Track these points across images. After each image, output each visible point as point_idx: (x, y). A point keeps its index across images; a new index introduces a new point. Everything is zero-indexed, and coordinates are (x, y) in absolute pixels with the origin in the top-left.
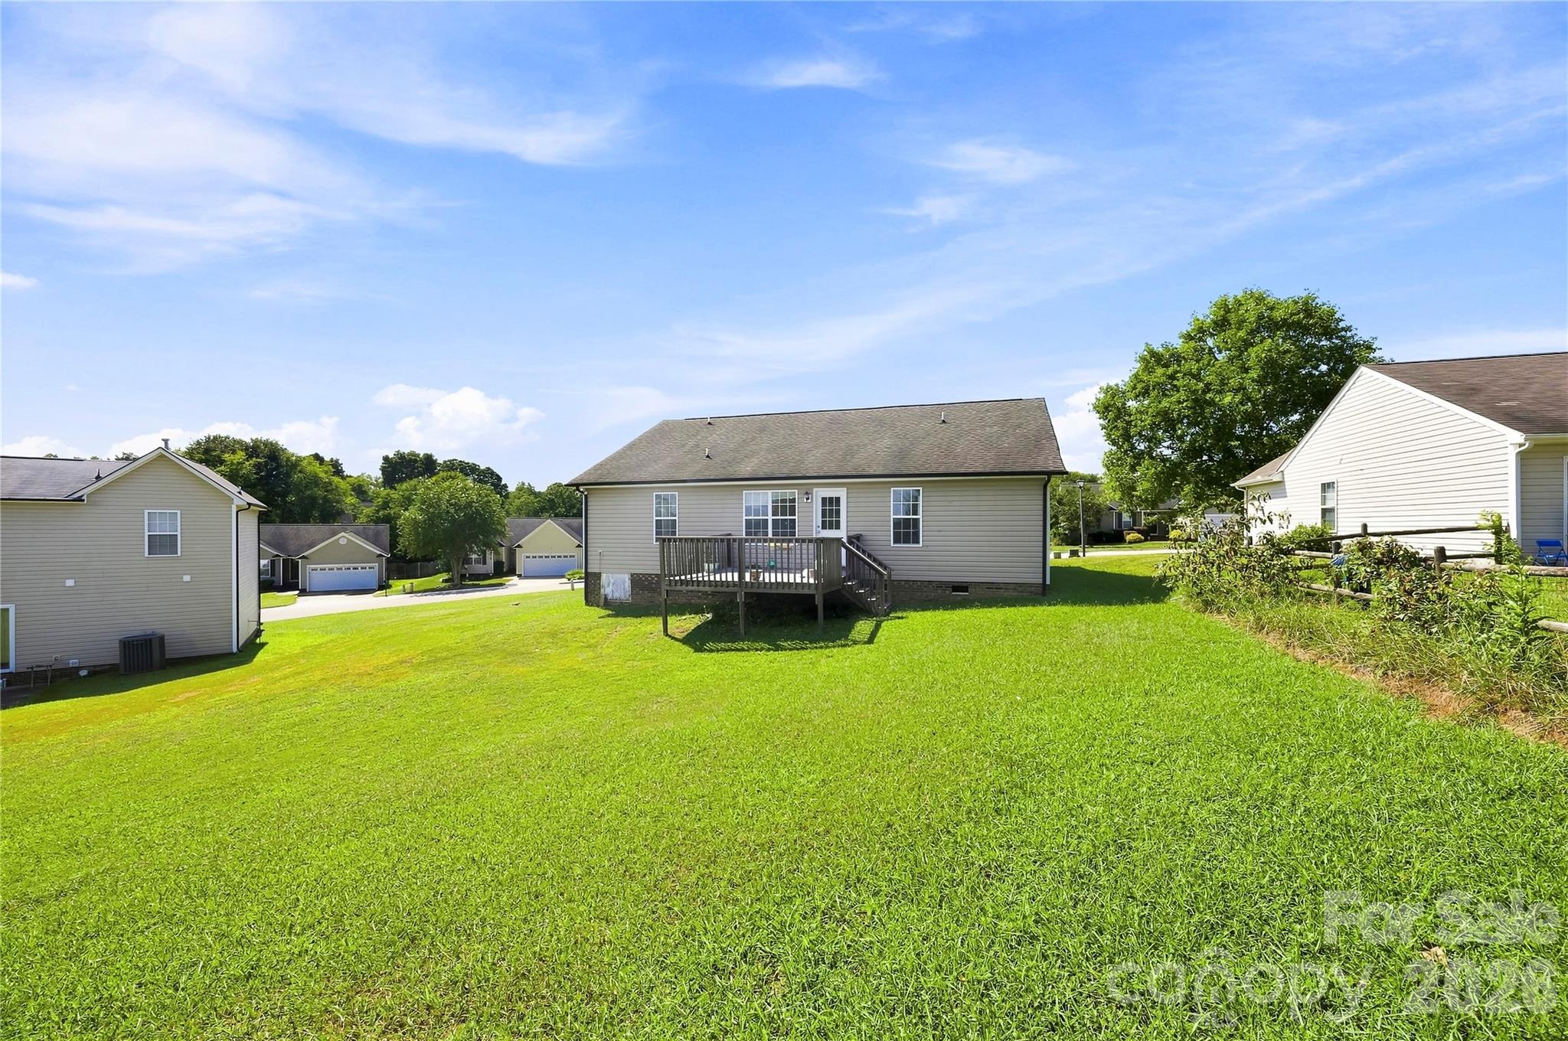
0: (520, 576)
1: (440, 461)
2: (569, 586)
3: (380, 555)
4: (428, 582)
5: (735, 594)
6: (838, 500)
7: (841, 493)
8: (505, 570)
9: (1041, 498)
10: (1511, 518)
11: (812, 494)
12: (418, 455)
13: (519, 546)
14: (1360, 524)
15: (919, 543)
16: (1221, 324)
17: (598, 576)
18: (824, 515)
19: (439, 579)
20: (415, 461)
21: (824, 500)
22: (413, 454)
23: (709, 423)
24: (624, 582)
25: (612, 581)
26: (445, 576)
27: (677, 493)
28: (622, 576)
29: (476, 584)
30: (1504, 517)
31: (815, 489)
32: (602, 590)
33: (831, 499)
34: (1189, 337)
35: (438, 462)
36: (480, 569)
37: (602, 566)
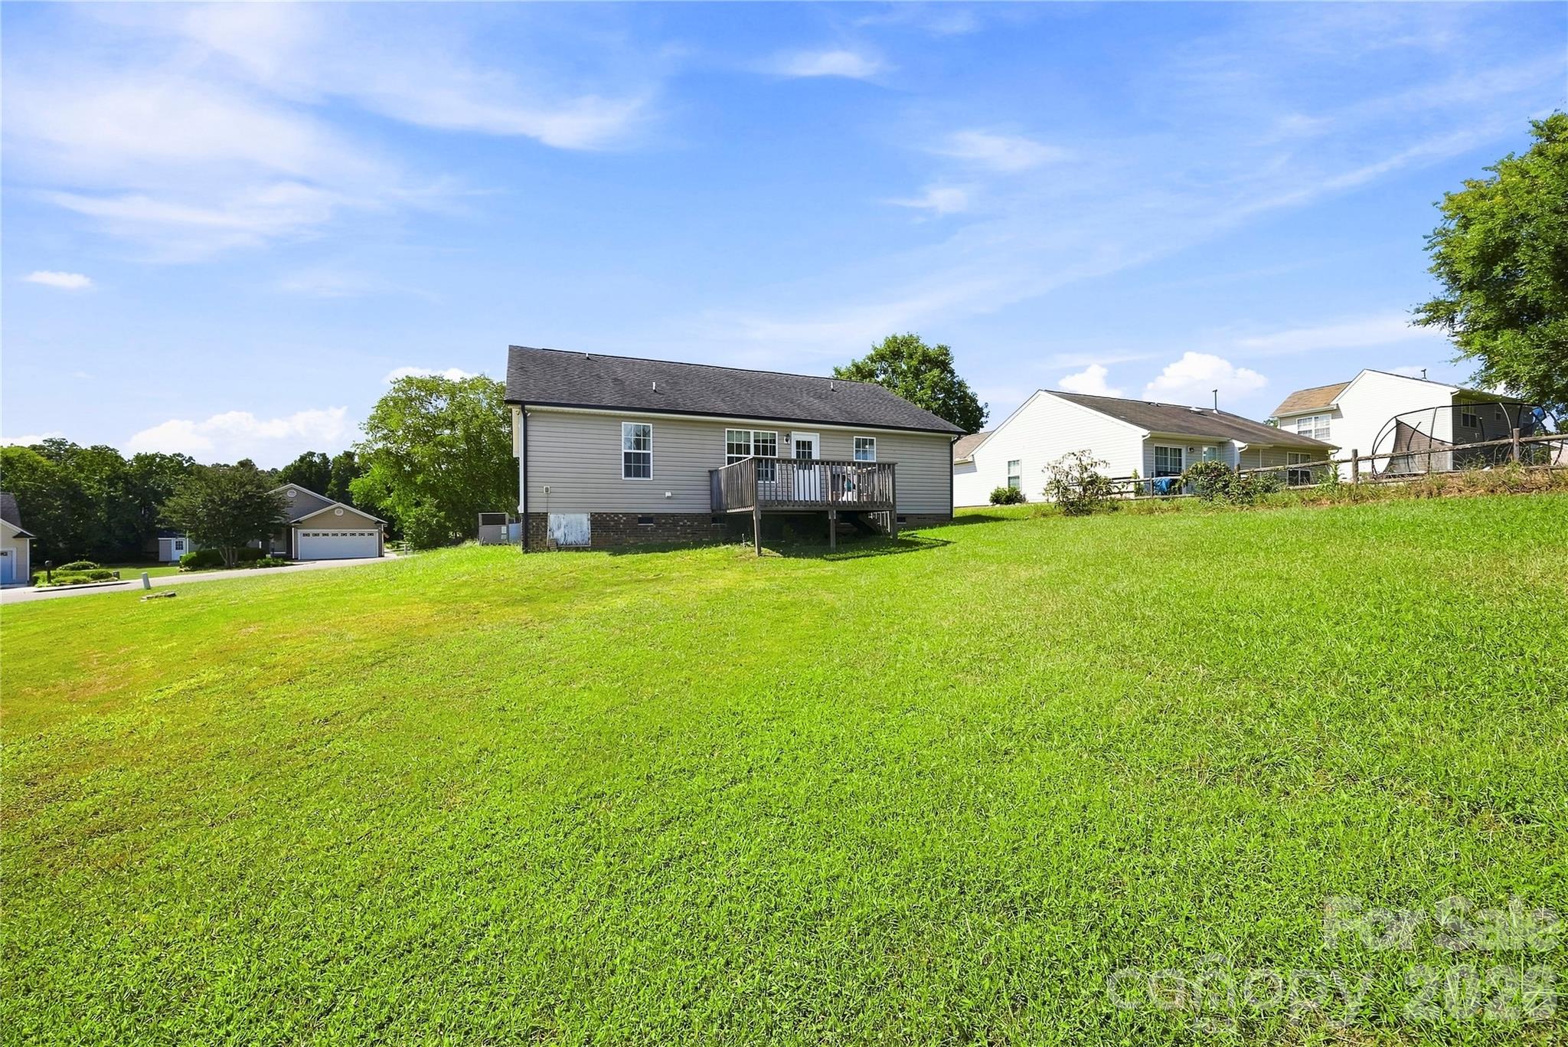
6: (810, 443)
7: (814, 439)
11: (791, 436)
16: (895, 352)
17: (544, 517)
18: (798, 457)
21: (799, 442)
23: (588, 358)
24: (581, 523)
25: (564, 523)
27: (651, 425)
28: (578, 516)
31: (793, 432)
32: (550, 533)
33: (804, 442)
37: (550, 505)
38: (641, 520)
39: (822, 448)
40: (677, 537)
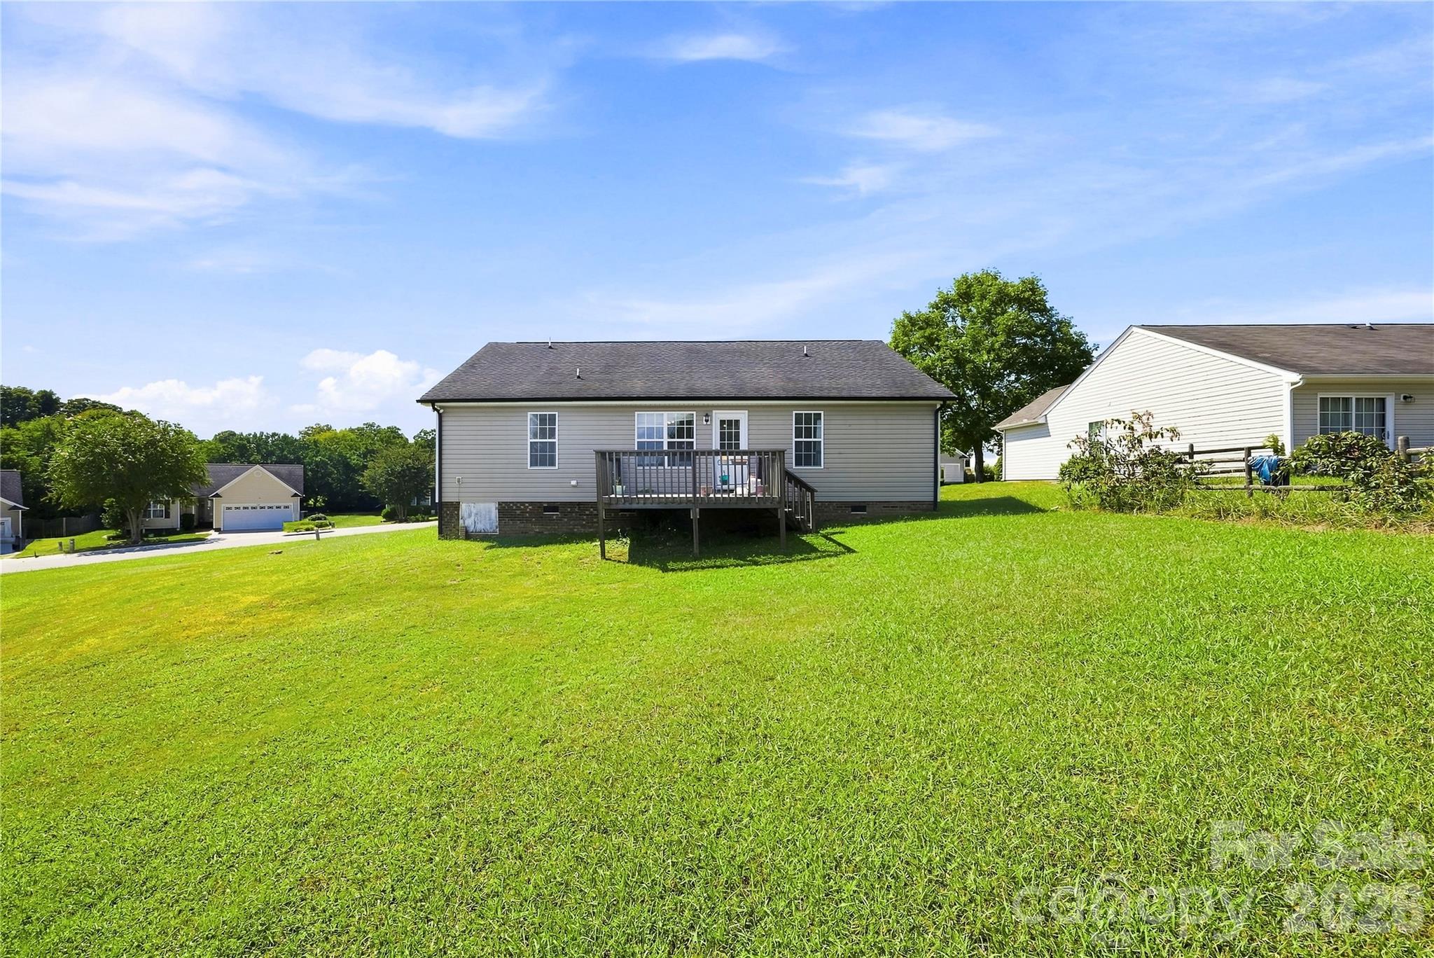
0: (218, 530)
1: (64, 400)
2: (314, 536)
3: (15, 508)
4: (86, 539)
5: (688, 510)
6: (737, 422)
7: (742, 416)
8: (195, 524)
9: (933, 422)
10: (1286, 440)
11: (712, 416)
12: (30, 392)
13: (217, 496)
14: (1188, 445)
15: (820, 465)
16: (965, 295)
17: (456, 506)
18: (722, 438)
19: (101, 537)
20: (26, 399)
21: (722, 422)
22: (24, 391)
23: (550, 347)
24: (490, 512)
25: (474, 511)
26: (112, 533)
27: (557, 413)
28: (487, 505)
29: (164, 540)
30: (1279, 438)
31: (714, 411)
32: (461, 521)
33: (730, 421)
34: (936, 306)
35: (61, 401)
36: (162, 523)
37: (461, 495)
38: (546, 509)
39: (751, 427)
40: (583, 526)
